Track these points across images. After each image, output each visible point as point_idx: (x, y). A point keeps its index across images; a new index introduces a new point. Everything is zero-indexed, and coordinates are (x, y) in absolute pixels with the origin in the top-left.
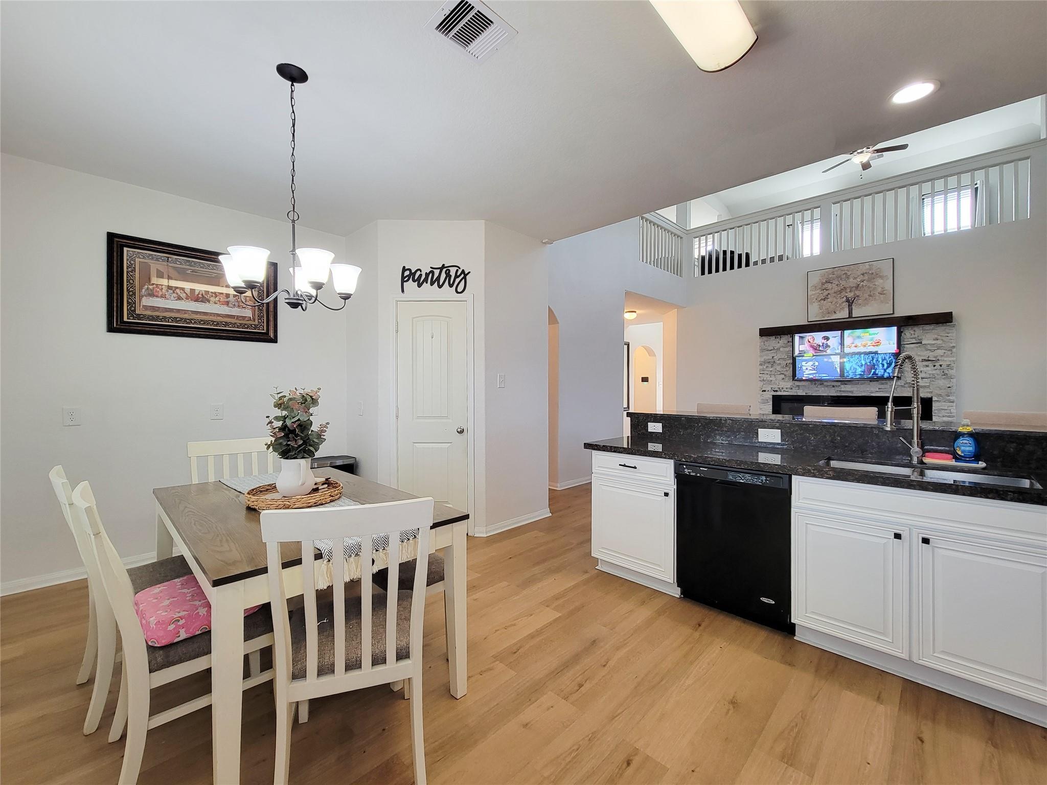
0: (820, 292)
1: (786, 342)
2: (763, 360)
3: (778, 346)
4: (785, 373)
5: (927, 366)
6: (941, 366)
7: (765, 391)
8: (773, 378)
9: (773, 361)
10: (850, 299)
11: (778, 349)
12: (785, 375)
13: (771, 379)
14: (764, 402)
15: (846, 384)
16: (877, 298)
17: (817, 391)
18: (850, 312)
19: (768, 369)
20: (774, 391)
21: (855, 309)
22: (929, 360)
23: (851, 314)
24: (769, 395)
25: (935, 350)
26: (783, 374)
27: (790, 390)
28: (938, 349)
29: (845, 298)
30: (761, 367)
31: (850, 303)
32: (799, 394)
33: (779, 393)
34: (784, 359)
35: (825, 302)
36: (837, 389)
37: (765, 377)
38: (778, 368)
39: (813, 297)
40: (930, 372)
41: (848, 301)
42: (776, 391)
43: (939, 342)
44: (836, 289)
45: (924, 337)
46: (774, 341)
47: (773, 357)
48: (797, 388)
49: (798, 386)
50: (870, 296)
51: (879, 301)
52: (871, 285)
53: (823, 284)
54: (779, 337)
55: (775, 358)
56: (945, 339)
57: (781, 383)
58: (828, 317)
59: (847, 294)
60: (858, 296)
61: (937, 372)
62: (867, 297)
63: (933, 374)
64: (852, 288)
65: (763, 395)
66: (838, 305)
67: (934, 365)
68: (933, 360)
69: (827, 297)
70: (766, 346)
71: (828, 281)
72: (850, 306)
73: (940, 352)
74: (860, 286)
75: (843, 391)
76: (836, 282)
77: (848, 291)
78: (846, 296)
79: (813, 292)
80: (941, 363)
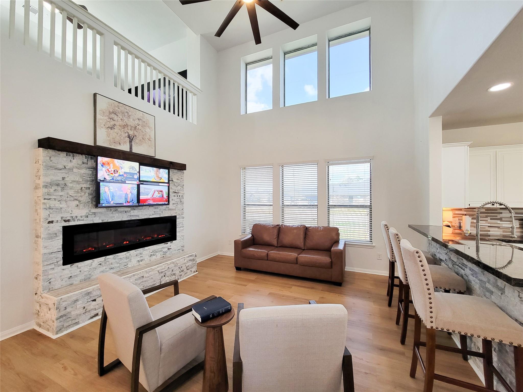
0: (108, 120)
1: (80, 162)
2: (48, 180)
3: (69, 165)
4: (80, 199)
5: (175, 196)
6: (179, 196)
7: (52, 222)
8: (63, 205)
9: (63, 182)
10: (130, 136)
11: (71, 169)
12: (80, 201)
13: (61, 206)
14: (52, 237)
15: (134, 210)
16: (147, 142)
17: (112, 217)
18: (131, 148)
19: (57, 194)
20: (65, 221)
21: (134, 146)
22: (175, 192)
23: (131, 150)
24: (58, 228)
25: (177, 186)
26: (77, 200)
28: (179, 186)
29: (127, 134)
30: (46, 190)
31: (131, 139)
32: (95, 222)
33: (71, 224)
34: (78, 182)
35: (112, 131)
36: (128, 214)
37: (52, 203)
38: (71, 192)
39: (101, 121)
40: (176, 200)
41: (129, 137)
42: (68, 221)
43: (179, 181)
44: (121, 123)
45: (174, 177)
46: (65, 159)
47: (63, 178)
48: (93, 216)
49: (94, 213)
50: (143, 139)
51: (148, 145)
52: (144, 131)
53: (110, 113)
54: (71, 154)
55: (66, 179)
56: (181, 180)
57: (74, 211)
58: (114, 146)
59: (128, 131)
60: (135, 136)
61: (178, 200)
62: (141, 139)
63: (177, 201)
64: (132, 127)
65: (49, 228)
66: (122, 138)
67: (178, 196)
68: (177, 193)
69: (114, 127)
70: (53, 163)
71: (114, 113)
72: (131, 142)
73: (179, 187)
74: (137, 128)
75: (132, 216)
76: (121, 117)
77: (129, 128)
78: (128, 133)
79: (102, 118)
80: (180, 194)
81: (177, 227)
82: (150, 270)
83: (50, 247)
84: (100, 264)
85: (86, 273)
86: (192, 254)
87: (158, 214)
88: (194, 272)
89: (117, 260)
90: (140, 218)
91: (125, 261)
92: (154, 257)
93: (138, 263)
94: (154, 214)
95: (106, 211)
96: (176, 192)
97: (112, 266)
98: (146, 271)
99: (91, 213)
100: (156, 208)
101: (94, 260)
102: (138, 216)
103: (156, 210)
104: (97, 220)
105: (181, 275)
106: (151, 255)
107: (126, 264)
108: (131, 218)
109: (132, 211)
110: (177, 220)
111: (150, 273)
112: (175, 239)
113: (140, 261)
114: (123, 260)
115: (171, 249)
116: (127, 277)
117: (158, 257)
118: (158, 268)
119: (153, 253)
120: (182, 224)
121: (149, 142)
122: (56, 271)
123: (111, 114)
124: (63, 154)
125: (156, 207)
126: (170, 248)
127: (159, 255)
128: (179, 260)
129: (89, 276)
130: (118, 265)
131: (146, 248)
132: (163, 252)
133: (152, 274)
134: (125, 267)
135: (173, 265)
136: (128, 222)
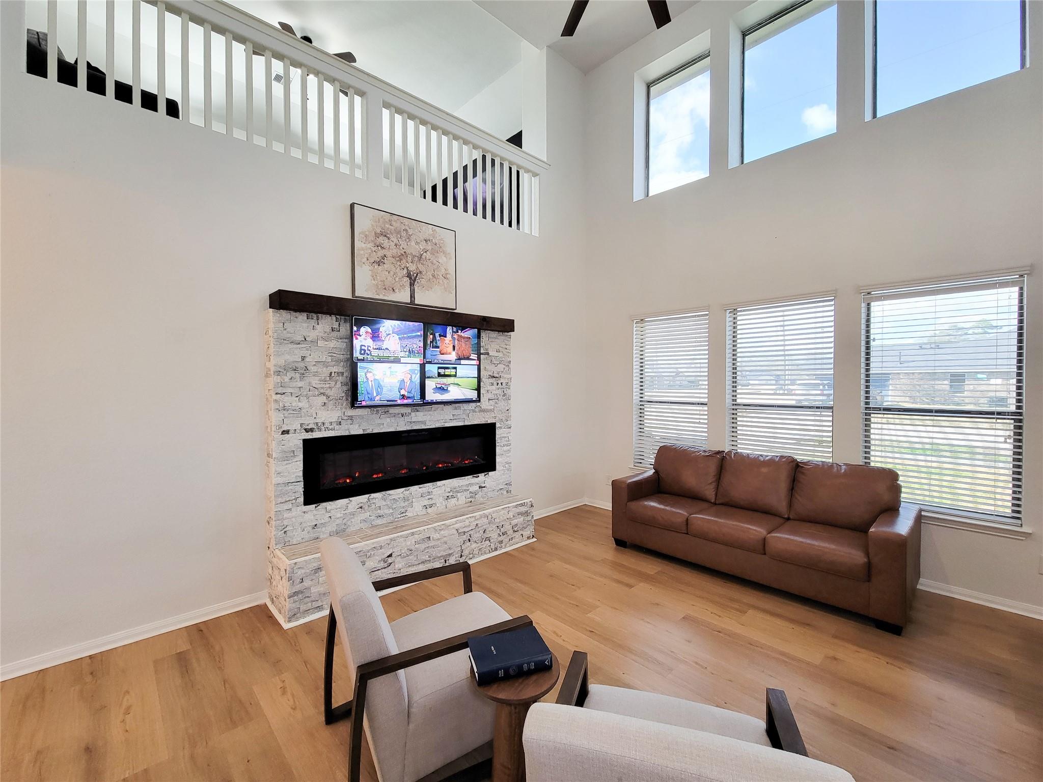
0: (374, 249)
1: (328, 329)
2: (281, 362)
3: (312, 335)
4: (329, 392)
5: (492, 384)
6: (502, 383)
7: (287, 432)
8: (303, 404)
9: (302, 365)
10: (412, 273)
11: (314, 342)
12: (328, 397)
13: (300, 405)
14: (287, 457)
15: (418, 411)
16: (441, 282)
17: (379, 425)
18: (412, 296)
19: (294, 384)
20: (307, 431)
21: (418, 292)
22: (494, 377)
23: (413, 299)
24: (296, 442)
25: (498, 364)
26: (323, 394)
27: (337, 427)
28: (500, 363)
29: (405, 271)
30: (278, 379)
31: (412, 279)
32: (353, 433)
33: (309, 436)
34: (325, 364)
35: (380, 267)
36: (407, 419)
37: (288, 400)
38: (315, 382)
39: (362, 252)
40: (494, 392)
41: (409, 275)
42: (312, 430)
43: (500, 355)
44: (395, 251)
45: (489, 347)
46: (305, 325)
47: (303, 358)
48: (350, 422)
49: (351, 418)
50: (434, 276)
51: (443, 287)
52: (435, 262)
53: (377, 235)
54: (315, 316)
55: (307, 359)
56: (505, 351)
57: (320, 413)
58: (384, 295)
59: (408, 265)
60: (420, 272)
61: (500, 392)
62: (431, 277)
63: (496, 394)
64: (415, 256)
65: (283, 442)
66: (397, 279)
67: (498, 384)
68: (496, 377)
69: (383, 260)
70: (288, 333)
71: (384, 234)
72: (412, 285)
73: (501, 367)
74: (423, 257)
75: (414, 422)
76: (395, 240)
77: (410, 259)
78: (407, 268)
79: (364, 245)
80: (502, 380)
81: (497, 444)
82: (442, 527)
83: (286, 474)
84: (361, 508)
85: (338, 522)
86: (524, 501)
87: (460, 420)
88: (528, 538)
89: (389, 503)
90: (428, 427)
91: (403, 504)
92: (453, 501)
93: (424, 510)
94: (452, 418)
95: (370, 413)
96: (496, 375)
97: (381, 512)
98: (434, 528)
99: (346, 418)
100: (456, 409)
101: (351, 499)
102: (424, 423)
103: (456, 412)
104: (356, 430)
105: (501, 542)
106: (448, 497)
107: (403, 510)
108: (412, 427)
109: (413, 414)
110: (498, 432)
111: (442, 532)
112: (493, 468)
113: (427, 507)
114: (398, 503)
115: (484, 487)
116: (401, 536)
117: (460, 502)
118: (456, 523)
119: (451, 494)
120: (507, 438)
121: (445, 281)
122: (294, 513)
123: (378, 237)
124: (302, 316)
125: (457, 405)
126: (483, 485)
127: (462, 498)
128: (497, 512)
129: (343, 527)
130: (391, 511)
131: (439, 483)
132: (470, 492)
133: (446, 535)
134: (402, 515)
135: (485, 520)
136: (406, 434)
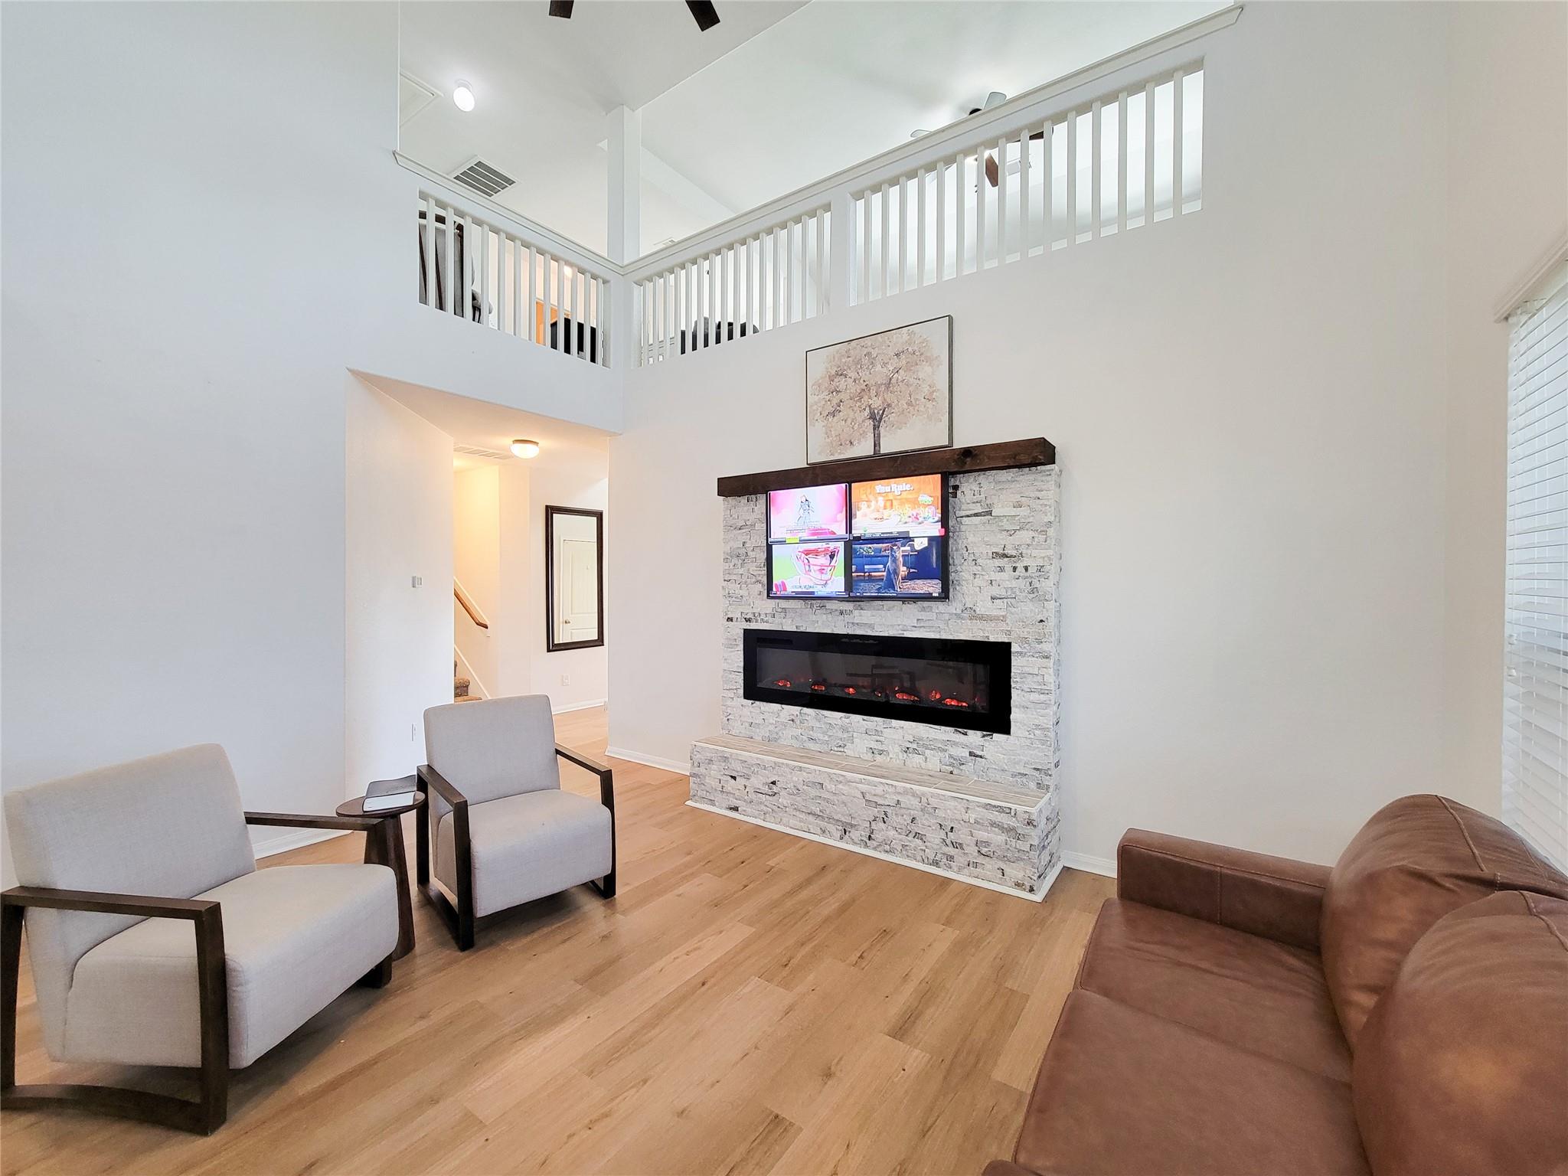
0: (828, 398)
2: (728, 549)
3: (752, 518)
5: (1002, 569)
6: (1026, 569)
7: (732, 620)
8: (744, 592)
9: (744, 551)
10: (876, 411)
11: (753, 526)
13: (742, 592)
14: (731, 644)
15: (863, 609)
16: (922, 409)
17: (814, 622)
18: (877, 444)
19: (736, 571)
20: (748, 620)
21: (885, 436)
22: (1005, 556)
23: (877, 448)
24: (737, 631)
25: (1015, 531)
27: (771, 620)
28: (1021, 529)
29: (867, 412)
30: (726, 566)
31: (876, 419)
32: (786, 628)
33: (753, 626)
34: (761, 549)
35: (835, 418)
36: (848, 619)
37: (732, 588)
38: (753, 568)
40: (1008, 584)
41: (872, 417)
42: (750, 620)
43: (1023, 512)
44: (854, 389)
45: (995, 501)
46: (746, 508)
47: (744, 544)
48: (783, 615)
49: (784, 610)
50: (909, 404)
51: (926, 415)
52: (911, 380)
53: (832, 379)
56: (1035, 504)
57: (756, 602)
58: (840, 453)
59: (871, 402)
60: (889, 405)
61: (1022, 583)
62: (905, 406)
63: (1012, 589)
64: (879, 386)
65: (729, 630)
66: (856, 426)
67: (1015, 569)
68: (1011, 556)
69: (838, 408)
71: (840, 373)
72: (876, 428)
73: (1025, 536)
74: (893, 381)
75: (857, 624)
76: (853, 375)
77: (873, 393)
78: (870, 406)
79: (816, 398)
80: (1026, 562)
81: (1013, 685)
83: (730, 661)
84: (793, 720)
85: (771, 728)
86: (1009, 805)
87: (934, 629)
89: (823, 726)
90: (877, 634)
91: (840, 734)
93: (870, 754)
94: (916, 625)
95: (803, 607)
96: (1010, 551)
97: (815, 735)
99: (780, 610)
100: (923, 609)
101: (783, 706)
102: (871, 626)
103: (923, 615)
104: (789, 626)
105: (951, 858)
107: (841, 743)
108: (853, 631)
109: (856, 613)
110: (1016, 663)
112: (1003, 729)
113: (875, 752)
114: (834, 731)
115: (981, 757)
118: (861, 783)
119: (915, 746)
120: (1040, 679)
121: (929, 405)
122: (733, 703)
123: (833, 381)
125: (926, 604)
126: (979, 753)
129: (775, 736)
130: (826, 738)
131: (895, 723)
132: (951, 756)
133: (845, 792)
134: (840, 749)
136: (847, 640)
